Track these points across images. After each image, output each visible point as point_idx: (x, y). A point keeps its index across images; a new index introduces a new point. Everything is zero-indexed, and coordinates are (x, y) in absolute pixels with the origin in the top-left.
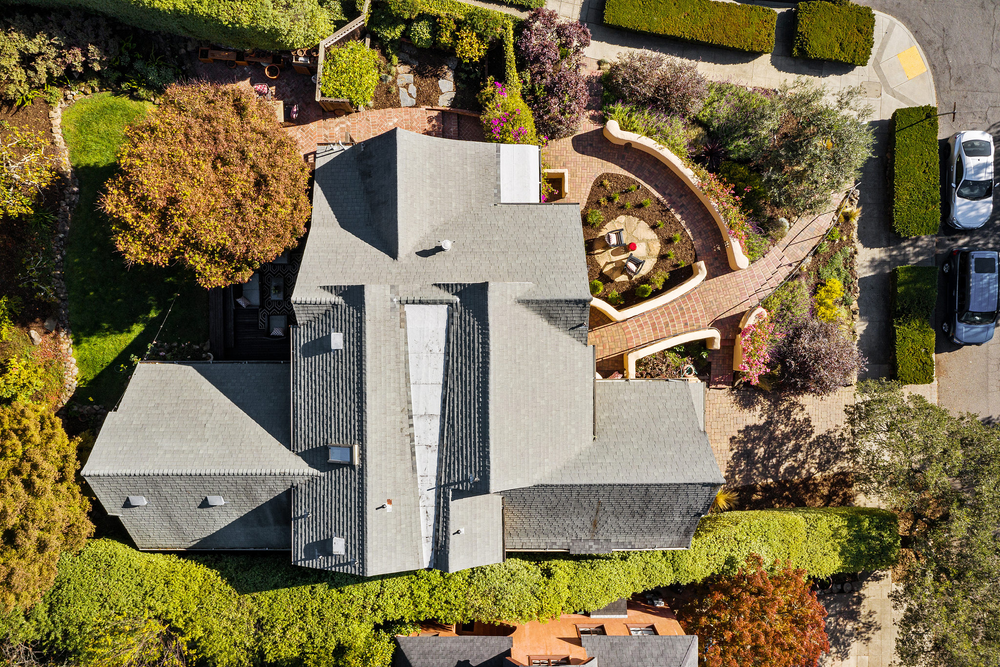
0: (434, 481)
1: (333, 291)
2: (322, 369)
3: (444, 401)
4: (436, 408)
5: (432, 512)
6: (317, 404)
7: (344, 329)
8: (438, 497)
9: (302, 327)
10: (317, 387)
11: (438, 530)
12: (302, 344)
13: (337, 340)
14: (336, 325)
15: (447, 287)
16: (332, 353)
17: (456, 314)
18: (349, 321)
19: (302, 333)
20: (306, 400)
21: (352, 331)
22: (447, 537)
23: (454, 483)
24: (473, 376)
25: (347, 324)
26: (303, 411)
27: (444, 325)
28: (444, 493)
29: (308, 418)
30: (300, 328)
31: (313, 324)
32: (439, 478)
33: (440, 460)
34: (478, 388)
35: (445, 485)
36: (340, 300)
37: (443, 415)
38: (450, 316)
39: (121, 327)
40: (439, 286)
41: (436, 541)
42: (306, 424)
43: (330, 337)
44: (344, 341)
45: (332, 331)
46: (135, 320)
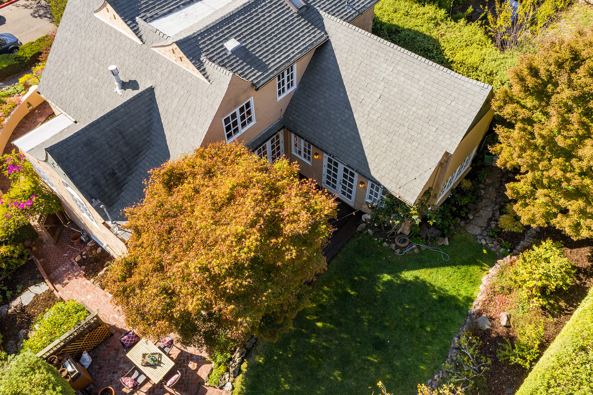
1: (202, 68)
2: (260, 46)
6: (285, 37)
7: (220, 45)
9: (250, 80)
10: (275, 43)
12: (260, 73)
13: (231, 44)
14: (223, 53)
15: (136, 31)
16: (244, 44)
17: (150, 15)
18: (211, 43)
19: (254, 77)
20: (290, 47)
21: (215, 38)
25: (214, 44)
26: (299, 45)
29: (299, 39)
30: (252, 81)
31: (240, 72)
36: (203, 58)
38: (154, 18)
40: (140, 38)
42: (303, 38)
43: (234, 51)
44: (227, 39)
45: (229, 53)
46: (406, 283)
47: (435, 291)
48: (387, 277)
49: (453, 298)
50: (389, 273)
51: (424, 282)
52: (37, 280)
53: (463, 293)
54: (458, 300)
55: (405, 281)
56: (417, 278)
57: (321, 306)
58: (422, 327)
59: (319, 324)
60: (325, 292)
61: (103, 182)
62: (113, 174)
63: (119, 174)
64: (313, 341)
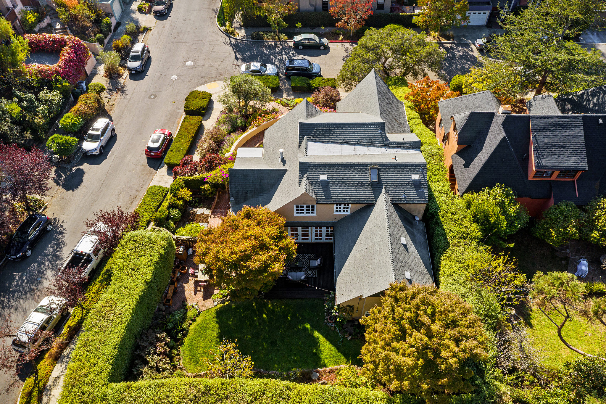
0: (383, 149)
1: (301, 179)
2: (337, 186)
3: (348, 144)
4: (353, 147)
5: (396, 150)
6: (353, 189)
7: (318, 174)
8: (389, 147)
9: (317, 197)
10: (344, 189)
11: (404, 147)
12: (325, 198)
13: (323, 177)
14: (316, 178)
15: (300, 142)
16: (329, 180)
17: (312, 138)
18: (315, 171)
19: (320, 198)
21: (319, 170)
22: (406, 143)
23: (383, 139)
24: (337, 130)
26: (357, 198)
27: (316, 144)
28: (387, 144)
29: (359, 194)
30: (317, 199)
31: (316, 191)
32: (381, 147)
33: (374, 146)
34: (342, 128)
35: (384, 143)
36: (305, 176)
37: (354, 144)
38: (312, 141)
39: (315, 343)
40: (299, 146)
41: (408, 148)
42: (362, 195)
43: (322, 181)
44: (324, 174)
45: (319, 180)
46: (312, 335)
47: (317, 350)
48: (308, 326)
49: (320, 359)
50: (311, 325)
51: (318, 342)
52: (209, 208)
53: (326, 361)
54: (321, 361)
55: (313, 334)
56: (318, 338)
57: (273, 311)
58: (295, 355)
59: (264, 316)
60: (281, 308)
61: (240, 193)
62: (247, 193)
63: (248, 195)
64: (255, 318)
